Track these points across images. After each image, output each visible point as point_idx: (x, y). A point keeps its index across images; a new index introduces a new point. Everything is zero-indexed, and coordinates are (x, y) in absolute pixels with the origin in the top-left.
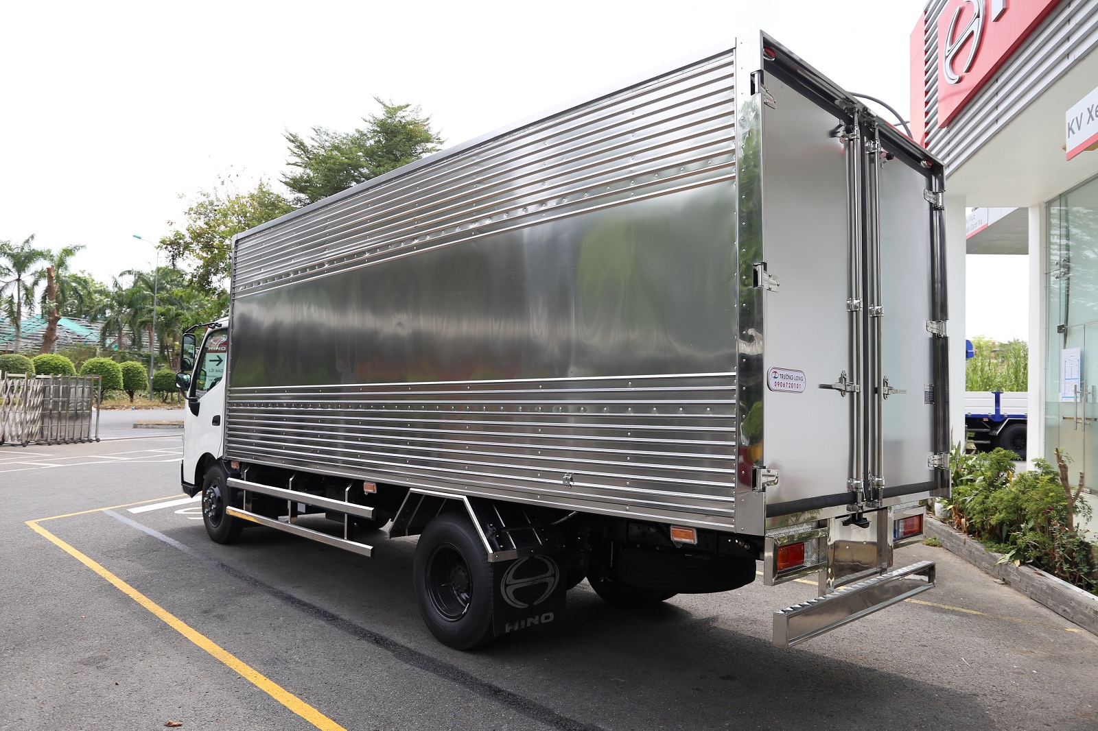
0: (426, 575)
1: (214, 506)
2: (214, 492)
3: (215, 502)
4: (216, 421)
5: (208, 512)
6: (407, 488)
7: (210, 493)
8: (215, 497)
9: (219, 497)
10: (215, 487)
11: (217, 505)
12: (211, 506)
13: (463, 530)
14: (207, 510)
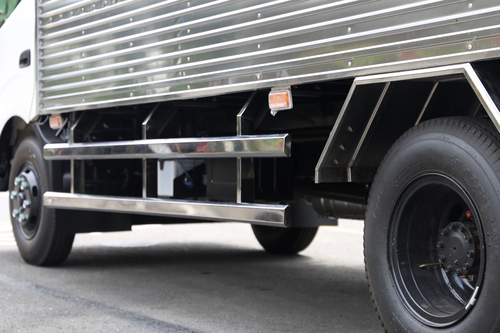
0: (388, 244)
1: (26, 203)
2: (26, 180)
3: (28, 197)
4: (25, 60)
5: (18, 215)
6: (350, 80)
7: (20, 183)
8: (28, 188)
9: (35, 188)
10: (28, 172)
11: (32, 199)
12: (21, 204)
13: (463, 144)
14: (16, 211)
